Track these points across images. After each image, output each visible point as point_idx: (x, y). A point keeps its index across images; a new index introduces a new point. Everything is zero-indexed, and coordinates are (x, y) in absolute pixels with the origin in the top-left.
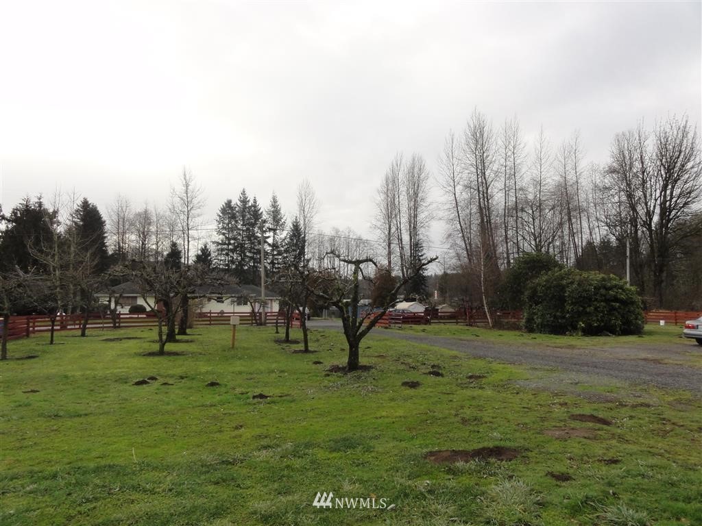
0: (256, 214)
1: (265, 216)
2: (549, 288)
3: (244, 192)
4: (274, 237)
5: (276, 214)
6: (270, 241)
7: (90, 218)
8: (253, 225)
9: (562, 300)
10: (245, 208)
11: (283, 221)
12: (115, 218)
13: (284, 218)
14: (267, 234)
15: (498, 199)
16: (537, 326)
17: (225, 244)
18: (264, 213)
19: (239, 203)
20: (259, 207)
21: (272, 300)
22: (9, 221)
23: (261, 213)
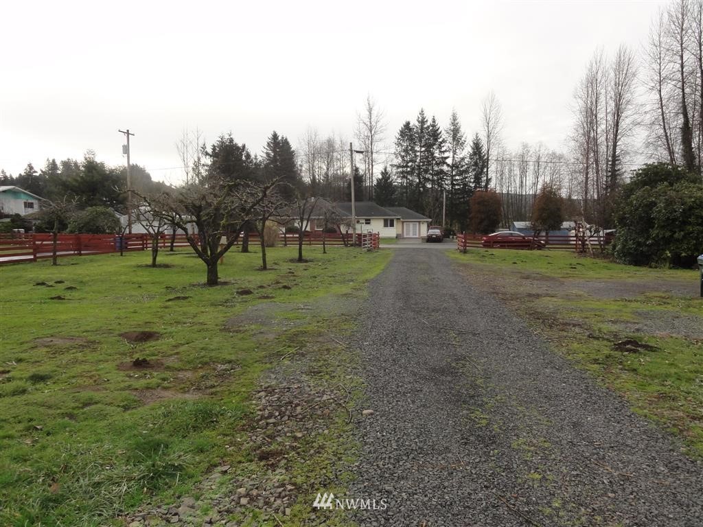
0: (435, 134)
1: (444, 135)
3: (422, 111)
4: (454, 157)
5: (455, 132)
6: (449, 161)
7: (280, 147)
8: (431, 145)
10: (422, 129)
11: (463, 139)
12: (306, 148)
13: (464, 136)
14: (446, 155)
17: (403, 167)
18: (443, 132)
19: (417, 124)
20: (438, 127)
21: (419, 222)
22: (211, 156)
23: (440, 133)
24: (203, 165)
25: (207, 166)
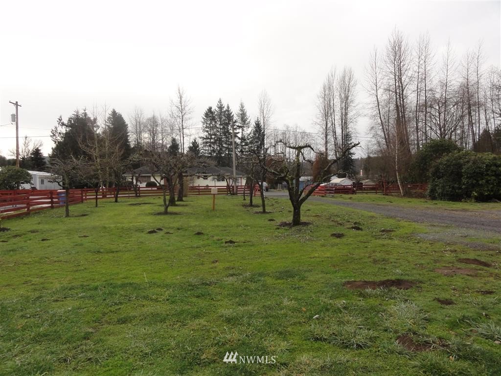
0: (229, 116)
1: (235, 118)
2: (449, 166)
3: (220, 100)
4: (242, 133)
5: (243, 116)
6: (240, 135)
7: (117, 123)
8: (228, 124)
9: (459, 175)
10: (221, 112)
11: (248, 120)
12: (134, 122)
13: (249, 119)
14: (237, 131)
15: (412, 98)
16: (439, 195)
17: (208, 138)
18: (235, 115)
19: (217, 109)
20: (231, 111)
21: (241, 177)
22: (67, 126)
23: (233, 116)
24: (60, 133)
25: (63, 134)
